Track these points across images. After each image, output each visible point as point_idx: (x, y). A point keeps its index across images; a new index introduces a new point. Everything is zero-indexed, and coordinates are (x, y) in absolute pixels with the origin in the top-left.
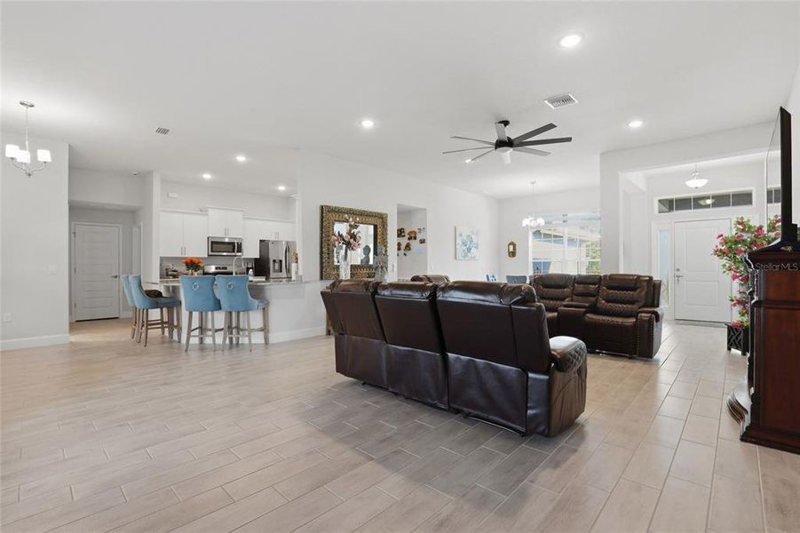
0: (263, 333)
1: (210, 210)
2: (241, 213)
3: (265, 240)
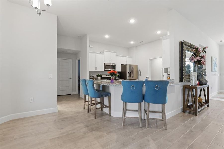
1: (105, 52)
2: (115, 53)
3: (124, 65)
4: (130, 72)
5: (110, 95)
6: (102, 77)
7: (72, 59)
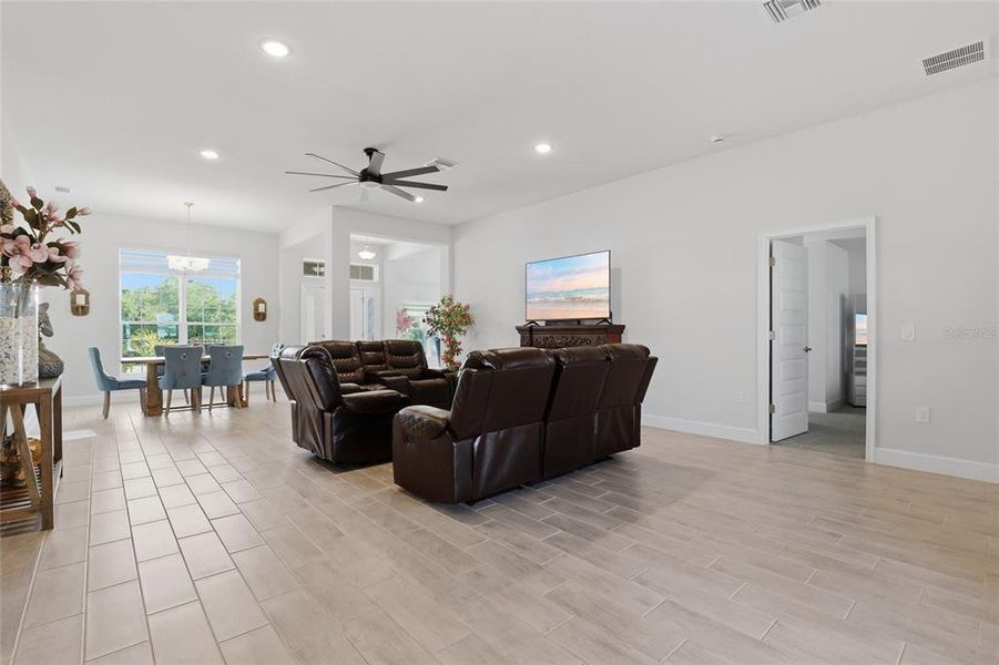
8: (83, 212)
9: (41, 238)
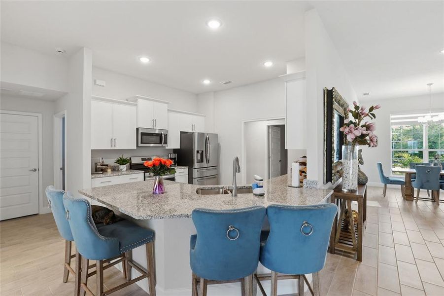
0: (296, 281)
1: (139, 100)
2: (166, 105)
3: (187, 132)
4: (203, 151)
5: (151, 239)
6: (131, 163)
7: (40, 115)
8: (376, 108)
9: (359, 122)
